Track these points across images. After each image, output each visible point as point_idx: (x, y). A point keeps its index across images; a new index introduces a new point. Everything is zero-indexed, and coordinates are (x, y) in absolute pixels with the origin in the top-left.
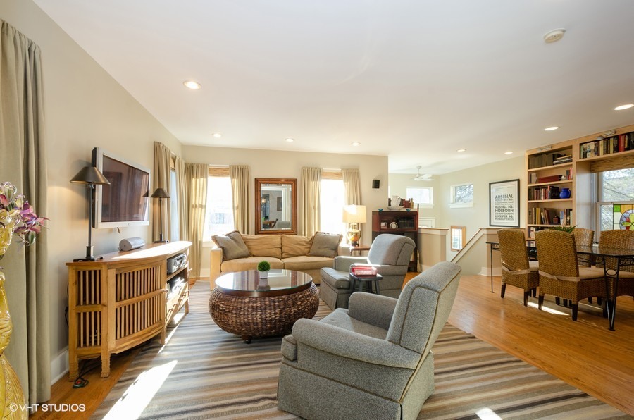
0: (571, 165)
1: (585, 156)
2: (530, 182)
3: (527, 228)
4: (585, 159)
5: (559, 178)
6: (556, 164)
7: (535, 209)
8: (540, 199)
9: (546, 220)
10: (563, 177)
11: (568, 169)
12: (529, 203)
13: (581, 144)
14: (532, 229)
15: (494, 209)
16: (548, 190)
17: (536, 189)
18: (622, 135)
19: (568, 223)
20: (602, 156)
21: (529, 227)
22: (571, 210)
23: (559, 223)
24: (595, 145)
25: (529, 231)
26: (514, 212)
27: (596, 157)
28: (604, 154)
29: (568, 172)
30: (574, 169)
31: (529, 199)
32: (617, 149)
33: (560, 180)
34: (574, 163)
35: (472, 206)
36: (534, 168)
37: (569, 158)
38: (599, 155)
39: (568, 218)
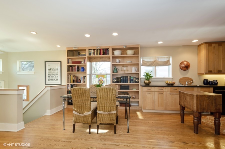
0: (85, 58)
1: (90, 55)
2: (68, 63)
3: (67, 85)
4: (90, 56)
5: (80, 62)
6: (80, 56)
7: (71, 76)
8: (73, 71)
9: (75, 81)
10: (82, 62)
11: (84, 59)
12: (68, 73)
13: (89, 49)
14: (69, 85)
15: (48, 75)
16: (76, 67)
17: (71, 67)
18: (102, 49)
19: (84, 82)
20: (96, 56)
21: (68, 84)
22: (85, 76)
23: (80, 82)
24: (94, 51)
25: (68, 86)
26: (59, 77)
27: (94, 56)
28: (96, 55)
29: (84, 60)
30: (86, 59)
31: (68, 71)
32: (100, 54)
33: (81, 63)
34: (86, 57)
35: (33, 73)
36: (70, 56)
37: (85, 54)
38: (95, 55)
39: (84, 80)
